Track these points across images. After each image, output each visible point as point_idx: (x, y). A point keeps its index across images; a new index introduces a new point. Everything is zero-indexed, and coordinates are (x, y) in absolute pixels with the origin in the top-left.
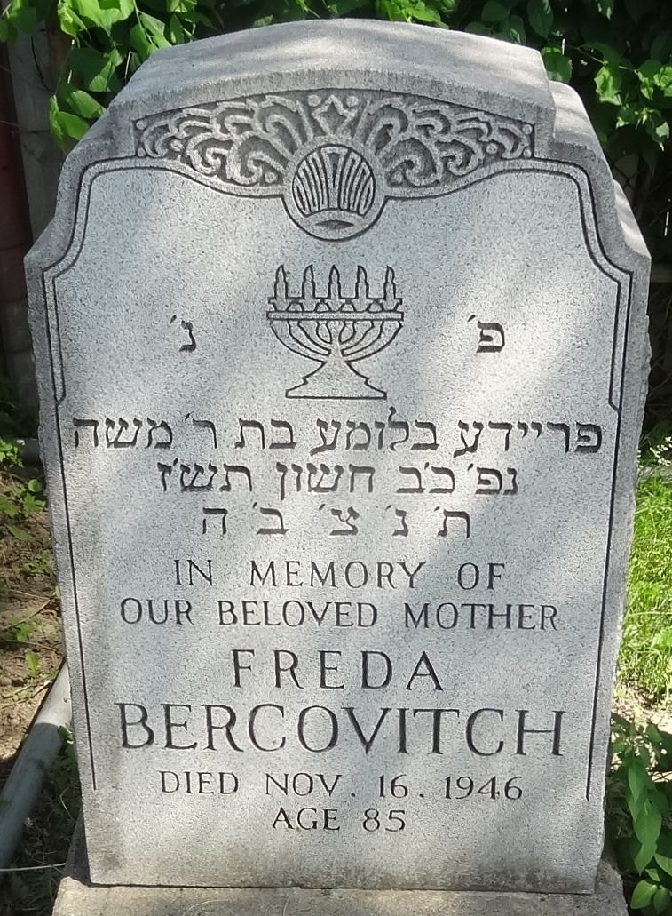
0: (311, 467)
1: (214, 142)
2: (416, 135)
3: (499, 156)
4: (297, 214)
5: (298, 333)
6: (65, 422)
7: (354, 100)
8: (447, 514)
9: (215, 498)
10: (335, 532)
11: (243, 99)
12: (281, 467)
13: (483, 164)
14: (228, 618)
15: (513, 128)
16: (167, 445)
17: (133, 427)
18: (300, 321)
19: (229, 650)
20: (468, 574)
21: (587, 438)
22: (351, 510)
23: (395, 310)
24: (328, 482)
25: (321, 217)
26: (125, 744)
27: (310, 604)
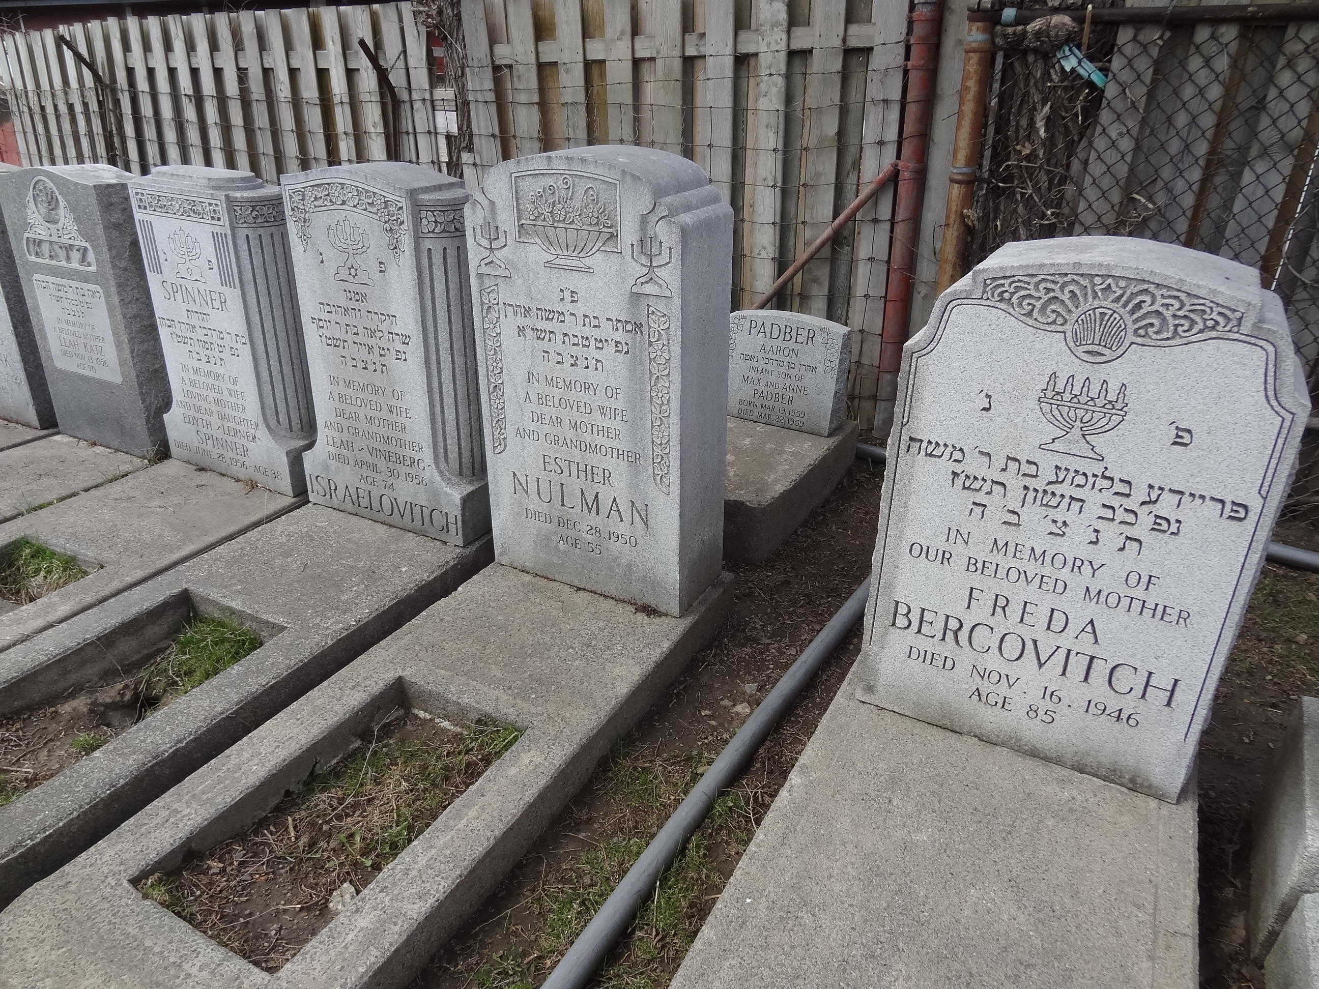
0: (1045, 491)
1: (1030, 296)
2: (1161, 309)
3: (1213, 328)
4: (1072, 344)
5: (1056, 413)
6: (905, 438)
7: (1122, 284)
8: (1127, 538)
9: (980, 498)
10: (1051, 533)
11: (1053, 275)
12: (1026, 488)
13: (1201, 331)
14: (972, 568)
15: (1227, 312)
16: (960, 461)
17: (942, 448)
18: (1058, 405)
19: (969, 586)
20: (1133, 579)
21: (1237, 512)
22: (1065, 523)
23: (1121, 410)
24: (1053, 502)
25: (1086, 348)
26: (894, 624)
27: (1025, 572)
